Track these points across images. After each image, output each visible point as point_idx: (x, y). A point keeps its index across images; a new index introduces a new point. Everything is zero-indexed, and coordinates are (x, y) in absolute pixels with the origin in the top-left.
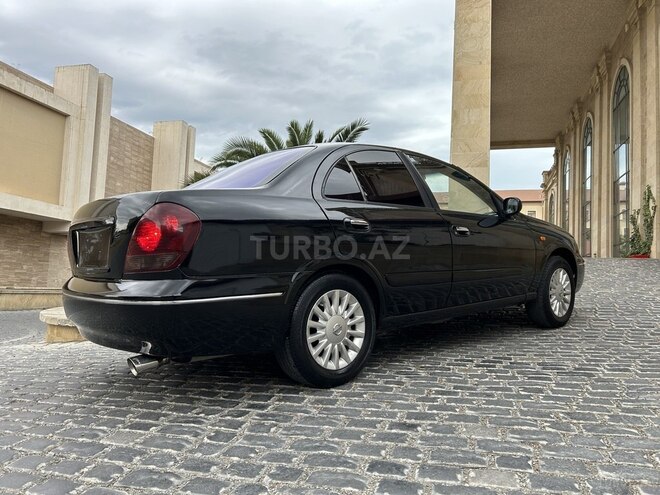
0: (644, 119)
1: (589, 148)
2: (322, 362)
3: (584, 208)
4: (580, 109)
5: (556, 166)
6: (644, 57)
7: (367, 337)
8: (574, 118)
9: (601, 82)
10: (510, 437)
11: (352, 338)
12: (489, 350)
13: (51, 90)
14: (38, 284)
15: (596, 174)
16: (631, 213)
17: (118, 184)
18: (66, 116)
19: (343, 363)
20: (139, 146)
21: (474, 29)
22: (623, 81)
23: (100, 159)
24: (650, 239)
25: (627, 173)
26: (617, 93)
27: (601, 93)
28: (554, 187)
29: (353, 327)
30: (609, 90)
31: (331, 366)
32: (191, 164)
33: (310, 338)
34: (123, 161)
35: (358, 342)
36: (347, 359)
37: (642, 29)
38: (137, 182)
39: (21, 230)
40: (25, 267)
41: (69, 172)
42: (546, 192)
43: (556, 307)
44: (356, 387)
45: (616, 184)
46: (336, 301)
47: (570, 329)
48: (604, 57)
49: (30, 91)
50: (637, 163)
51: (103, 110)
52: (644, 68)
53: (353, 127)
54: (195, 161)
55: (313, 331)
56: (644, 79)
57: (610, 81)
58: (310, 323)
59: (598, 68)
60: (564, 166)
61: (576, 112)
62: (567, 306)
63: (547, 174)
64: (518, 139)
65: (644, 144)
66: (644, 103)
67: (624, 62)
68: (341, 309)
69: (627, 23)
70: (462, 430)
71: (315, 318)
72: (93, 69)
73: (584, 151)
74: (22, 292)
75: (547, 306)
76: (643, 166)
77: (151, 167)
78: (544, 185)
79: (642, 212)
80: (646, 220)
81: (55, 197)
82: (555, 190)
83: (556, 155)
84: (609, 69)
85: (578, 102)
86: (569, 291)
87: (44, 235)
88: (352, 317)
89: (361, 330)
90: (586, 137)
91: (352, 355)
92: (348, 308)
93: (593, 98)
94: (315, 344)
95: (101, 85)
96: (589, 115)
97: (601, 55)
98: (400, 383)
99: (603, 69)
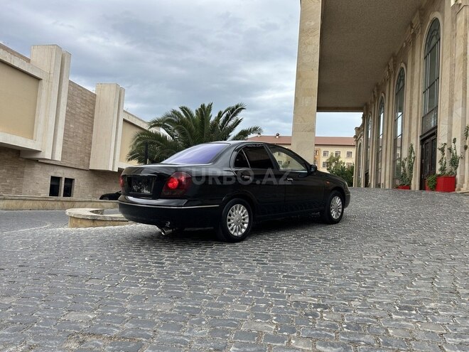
0: (411, 103)
1: (382, 115)
2: (232, 232)
3: (378, 154)
4: (378, 90)
5: (363, 125)
6: (413, 64)
7: (249, 224)
8: (374, 96)
9: (390, 75)
10: (298, 255)
11: (243, 224)
12: (300, 232)
13: (29, 61)
14: (17, 193)
15: (385, 133)
16: (403, 160)
17: (71, 126)
18: (39, 79)
19: (240, 233)
20: (86, 100)
21: (310, 49)
22: (402, 77)
23: (61, 109)
24: (411, 176)
25: (401, 135)
26: (398, 84)
27: (390, 82)
28: (362, 138)
29: (244, 219)
30: (394, 81)
31: (236, 234)
32: (121, 113)
33: (228, 223)
34: (75, 110)
35: (246, 225)
36: (241, 232)
37: (414, 47)
38: (84, 124)
39: (6, 156)
40: (8, 181)
41: (41, 118)
42: (357, 141)
43: (334, 215)
44: (245, 242)
45: (395, 140)
46: (238, 209)
47: (340, 225)
48: (392, 60)
49: (17, 63)
50: (407, 129)
51: (64, 77)
52: (413, 72)
53: (237, 107)
54: (124, 111)
55: (229, 220)
56: (412, 78)
57: (395, 75)
58: (228, 217)
59: (389, 66)
60: (368, 125)
61: (376, 91)
62: (340, 214)
63: (358, 129)
64: (339, 106)
65: (410, 118)
66: (412, 93)
67: (403, 65)
68: (240, 212)
69: (405, 41)
70: (283, 253)
71: (230, 215)
72: (59, 48)
73: (380, 117)
74: (17, 198)
75: (330, 214)
76: (410, 132)
77: (93, 114)
78: (356, 137)
79: (408, 159)
80: (410, 165)
81: (31, 134)
82: (362, 140)
83: (363, 117)
84: (395, 68)
85: (377, 85)
86: (341, 207)
87: (21, 159)
88: (244, 215)
89: (247, 221)
90: (381, 109)
91: (243, 230)
92: (242, 212)
93: (385, 85)
94: (230, 225)
95: (64, 59)
96: (383, 95)
97: (390, 59)
98: (262, 242)
99: (391, 67)
